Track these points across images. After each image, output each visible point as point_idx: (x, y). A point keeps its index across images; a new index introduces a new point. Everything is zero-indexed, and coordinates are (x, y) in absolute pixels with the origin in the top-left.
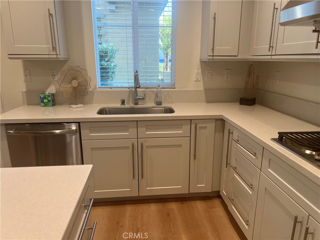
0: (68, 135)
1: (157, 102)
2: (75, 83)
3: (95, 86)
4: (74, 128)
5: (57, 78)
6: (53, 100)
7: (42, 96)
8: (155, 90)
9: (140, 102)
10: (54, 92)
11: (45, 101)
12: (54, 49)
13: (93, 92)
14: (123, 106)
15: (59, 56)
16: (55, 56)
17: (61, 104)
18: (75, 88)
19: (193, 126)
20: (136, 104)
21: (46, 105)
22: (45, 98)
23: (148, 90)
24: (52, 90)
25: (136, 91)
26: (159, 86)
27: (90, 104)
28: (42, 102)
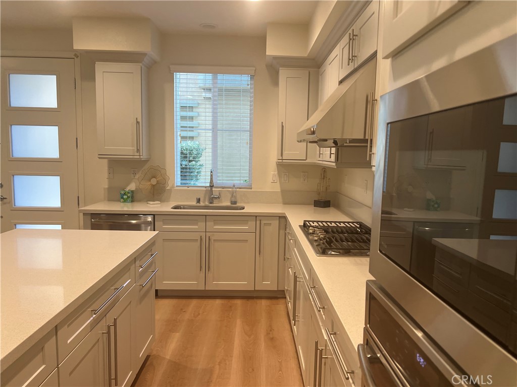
0: (143, 225)
1: (231, 201)
2: (154, 181)
3: (173, 184)
4: (150, 219)
5: (137, 176)
6: (132, 197)
7: (122, 192)
8: (231, 189)
9: (215, 201)
10: (133, 189)
11: (125, 197)
12: (138, 150)
13: (170, 190)
14: (198, 204)
15: (141, 157)
16: (138, 157)
17: (139, 201)
18: (153, 186)
19: (258, 222)
20: (211, 203)
21: (125, 201)
22: (125, 194)
23: (224, 189)
24: (132, 187)
25: (211, 190)
26: (234, 186)
27: (167, 202)
28: (122, 198)
